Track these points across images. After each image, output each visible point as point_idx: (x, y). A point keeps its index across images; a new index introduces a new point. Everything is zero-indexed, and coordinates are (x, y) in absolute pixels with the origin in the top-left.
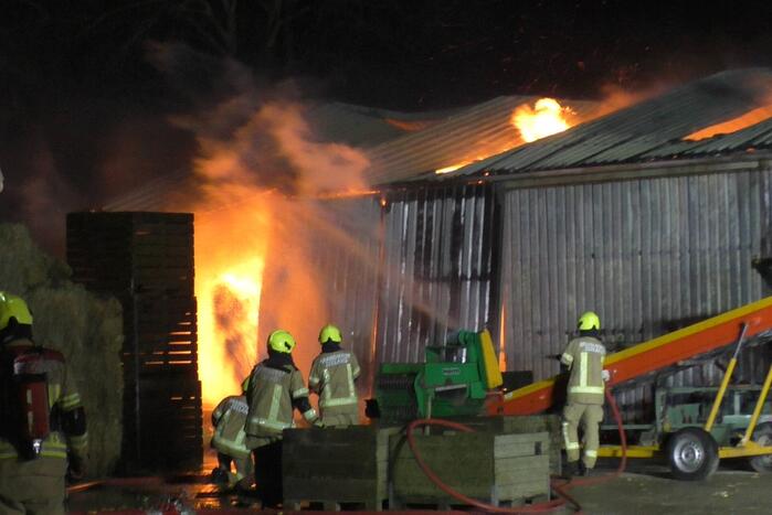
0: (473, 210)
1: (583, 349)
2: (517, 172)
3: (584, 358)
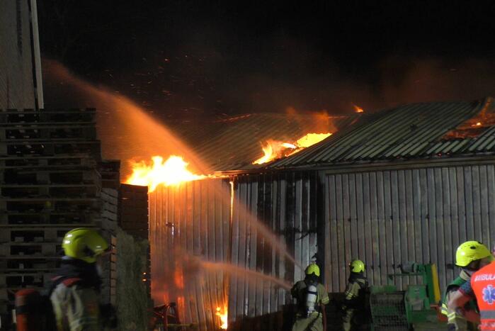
0: (301, 188)
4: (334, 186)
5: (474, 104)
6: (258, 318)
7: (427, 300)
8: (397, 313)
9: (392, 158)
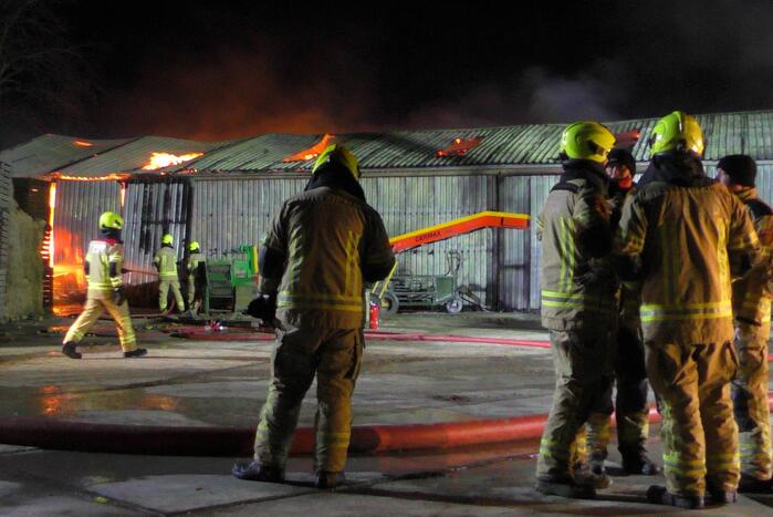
0: (176, 189)
4: (200, 190)
5: (317, 137)
6: (137, 287)
7: (249, 271)
8: (224, 279)
9: (244, 171)
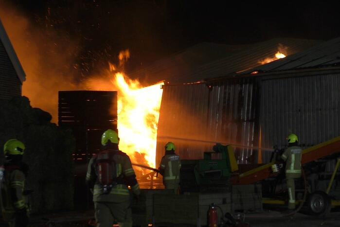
0: (248, 90)
1: (292, 153)
2: (266, 72)
3: (293, 157)
